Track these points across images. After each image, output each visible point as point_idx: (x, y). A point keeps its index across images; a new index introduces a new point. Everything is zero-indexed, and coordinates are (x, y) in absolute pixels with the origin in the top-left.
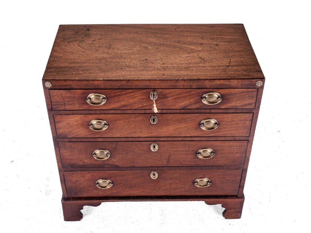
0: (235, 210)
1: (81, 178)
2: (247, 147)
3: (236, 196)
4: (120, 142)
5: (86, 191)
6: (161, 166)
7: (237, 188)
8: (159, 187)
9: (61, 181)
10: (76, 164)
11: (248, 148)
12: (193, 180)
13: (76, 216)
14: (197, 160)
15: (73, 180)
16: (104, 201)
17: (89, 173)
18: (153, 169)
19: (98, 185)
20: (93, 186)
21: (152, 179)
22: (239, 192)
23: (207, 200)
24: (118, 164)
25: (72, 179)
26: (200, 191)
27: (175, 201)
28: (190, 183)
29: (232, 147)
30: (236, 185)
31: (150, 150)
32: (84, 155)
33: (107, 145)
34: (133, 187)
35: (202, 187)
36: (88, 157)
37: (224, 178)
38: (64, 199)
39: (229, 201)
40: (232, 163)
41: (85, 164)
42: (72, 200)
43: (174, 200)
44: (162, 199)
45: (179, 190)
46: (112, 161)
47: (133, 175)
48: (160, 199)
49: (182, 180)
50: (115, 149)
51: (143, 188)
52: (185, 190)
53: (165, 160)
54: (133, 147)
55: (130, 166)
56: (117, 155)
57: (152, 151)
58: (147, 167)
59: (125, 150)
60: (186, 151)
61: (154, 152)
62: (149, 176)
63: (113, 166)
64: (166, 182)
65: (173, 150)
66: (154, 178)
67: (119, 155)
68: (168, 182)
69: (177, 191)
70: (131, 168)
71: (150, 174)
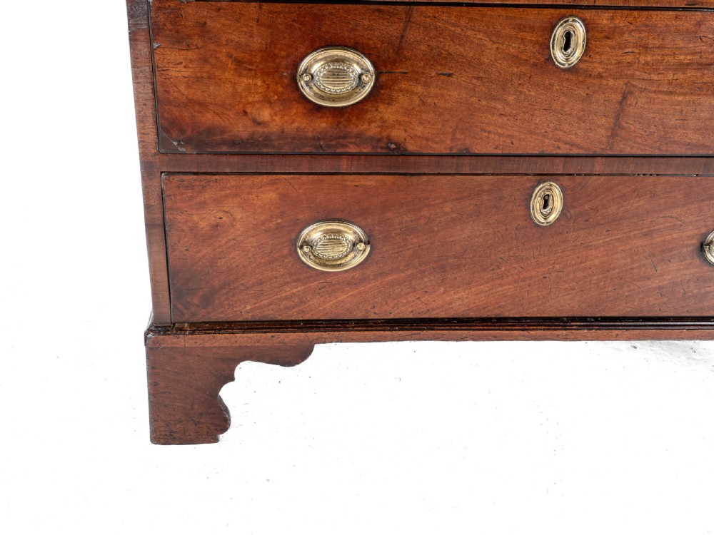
1: (239, 215)
4: (424, 8)
5: (253, 286)
6: (582, 152)
8: (557, 267)
9: (149, 226)
10: (223, 132)
13: (201, 415)
15: (202, 224)
16: (325, 335)
17: (273, 183)
18: (546, 167)
19: (306, 249)
20: (285, 257)
21: (538, 226)
24: (404, 135)
25: (196, 218)
32: (259, 83)
33: (366, 23)
34: (452, 268)
36: (275, 92)
38: (160, 329)
41: (260, 130)
42: (193, 333)
44: (566, 330)
45: (638, 284)
46: (378, 118)
47: (459, 202)
48: (558, 329)
49: (659, 229)
50: (399, 51)
51: (493, 270)
52: (660, 284)
53: (604, 121)
54: (475, 40)
55: (451, 148)
56: (404, 85)
57: (557, 63)
58: (522, 158)
59: (442, 54)
60: (699, 67)
61: (562, 69)
62: (526, 205)
63: (382, 148)
64: (591, 244)
65: (643, 62)
66: (546, 216)
67: (411, 84)
68: (601, 242)
69: (630, 293)
70: (455, 160)
71: (528, 198)
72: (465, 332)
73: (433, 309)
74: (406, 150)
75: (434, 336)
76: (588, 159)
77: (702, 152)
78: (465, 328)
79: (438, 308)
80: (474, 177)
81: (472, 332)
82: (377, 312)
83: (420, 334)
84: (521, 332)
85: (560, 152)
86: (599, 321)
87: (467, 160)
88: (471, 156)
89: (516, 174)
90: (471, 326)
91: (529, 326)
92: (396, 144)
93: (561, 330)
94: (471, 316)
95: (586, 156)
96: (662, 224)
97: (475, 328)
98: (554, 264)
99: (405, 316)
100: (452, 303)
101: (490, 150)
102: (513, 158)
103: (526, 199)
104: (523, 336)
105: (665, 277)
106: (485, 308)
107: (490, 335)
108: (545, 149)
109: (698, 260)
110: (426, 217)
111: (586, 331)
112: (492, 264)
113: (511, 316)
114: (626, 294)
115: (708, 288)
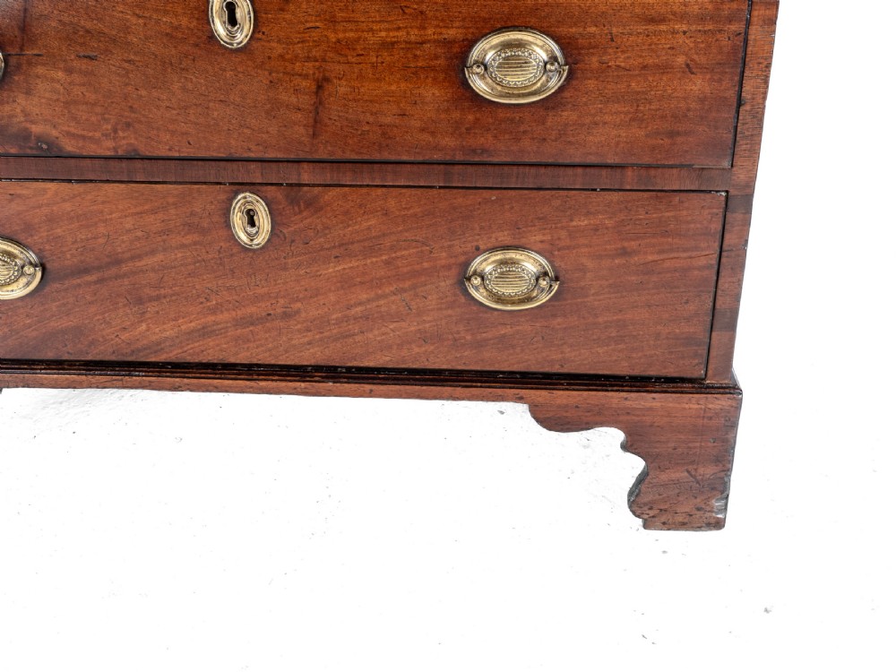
0: (690, 468)
2: (748, 23)
3: (695, 385)
6: (281, 156)
7: (698, 329)
8: (282, 301)
11: (755, 32)
12: (462, 259)
14: (471, 117)
21: (245, 249)
22: (713, 353)
23: (542, 395)
24: (54, 132)
26: (504, 336)
27: (371, 394)
28: (446, 284)
29: (663, 27)
30: (692, 307)
31: (212, 37)
34: (151, 299)
35: (509, 308)
37: (624, 253)
39: (656, 404)
40: (667, 141)
43: (368, 387)
44: (304, 381)
45: (391, 327)
46: (18, 110)
47: (141, 217)
48: (295, 381)
49: (403, 256)
50: (24, 27)
51: (202, 303)
52: (421, 327)
53: (300, 116)
54: (115, 13)
55: (115, 149)
56: (40, 70)
57: (222, 42)
58: (207, 162)
59: (78, 31)
60: (408, 46)
61: (231, 49)
62: (226, 221)
63: (31, 148)
64: (319, 273)
65: (334, 40)
66: (251, 237)
67: (49, 68)
68: (330, 270)
69: (383, 337)
70: (124, 164)
71: (226, 213)
72: (177, 379)
73: (139, 351)
74: (61, 151)
75: (140, 383)
76: (290, 165)
77: (437, 157)
78: (178, 375)
79: (145, 349)
80: (153, 186)
81: (186, 380)
82: (70, 351)
83: (122, 380)
84: (248, 383)
85: (252, 155)
86: (353, 373)
87: (138, 164)
88: (142, 159)
89: (205, 183)
90: (186, 373)
91: (258, 375)
92: (46, 143)
93: (299, 381)
94: (187, 361)
95: (288, 161)
96: (405, 249)
97: (190, 375)
98: (277, 297)
99: (107, 358)
100: (160, 344)
101: (163, 152)
102: (195, 162)
103: (224, 214)
104: (252, 387)
105: (425, 318)
106: (203, 351)
107: (210, 385)
108: (233, 151)
109: (463, 297)
110: (104, 235)
111: (331, 384)
112: (199, 296)
113: (238, 362)
114: (378, 339)
115: (484, 335)
